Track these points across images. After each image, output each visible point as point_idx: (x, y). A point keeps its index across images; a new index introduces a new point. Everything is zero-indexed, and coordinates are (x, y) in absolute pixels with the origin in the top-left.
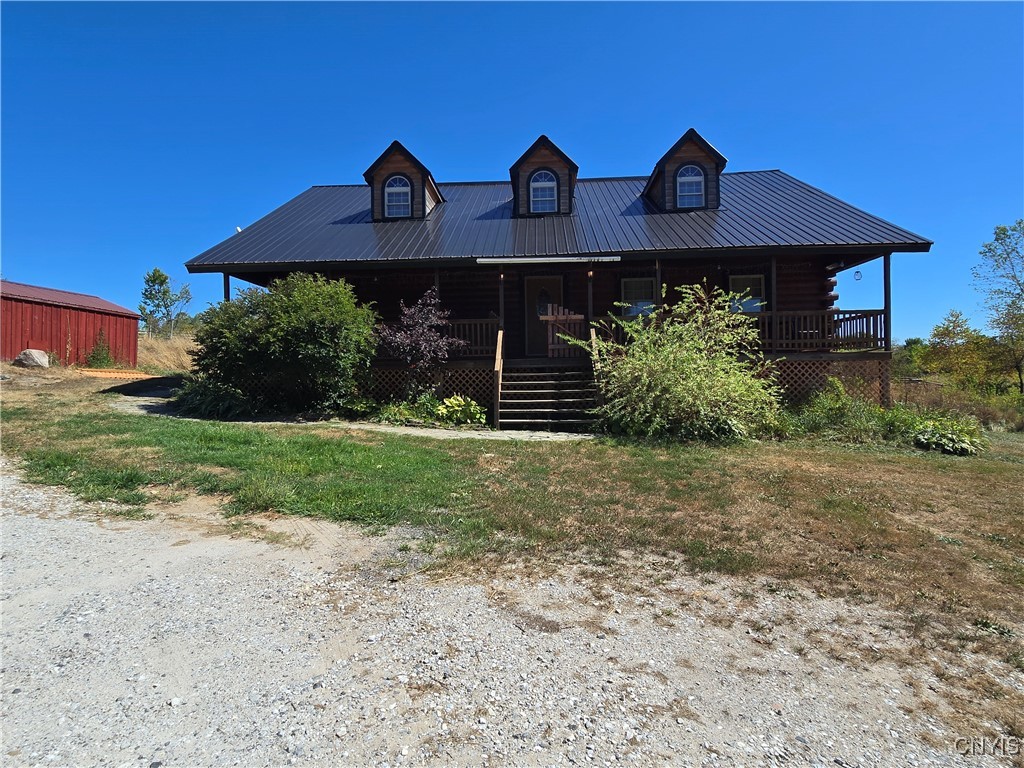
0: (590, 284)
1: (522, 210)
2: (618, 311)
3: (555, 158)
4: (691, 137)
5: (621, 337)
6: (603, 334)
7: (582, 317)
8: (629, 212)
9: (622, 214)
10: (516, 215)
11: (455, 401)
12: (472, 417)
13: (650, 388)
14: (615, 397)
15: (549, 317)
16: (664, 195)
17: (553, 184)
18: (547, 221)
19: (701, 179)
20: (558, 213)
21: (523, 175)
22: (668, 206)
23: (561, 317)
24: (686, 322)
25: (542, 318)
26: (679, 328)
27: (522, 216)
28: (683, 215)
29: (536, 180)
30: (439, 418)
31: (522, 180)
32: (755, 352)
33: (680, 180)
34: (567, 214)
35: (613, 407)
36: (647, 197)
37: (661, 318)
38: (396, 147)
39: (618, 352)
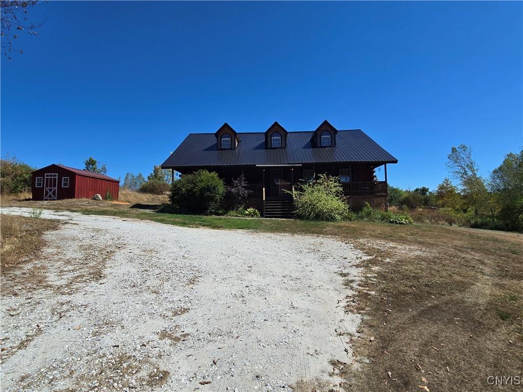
0: (292, 173)
1: (269, 146)
2: (301, 182)
3: (280, 129)
4: (326, 123)
5: (302, 190)
6: (296, 189)
7: (290, 183)
8: (305, 147)
9: (303, 148)
10: (267, 148)
11: (251, 210)
12: (256, 214)
13: (310, 205)
14: (299, 208)
15: (279, 183)
16: (317, 142)
17: (280, 138)
18: (278, 150)
19: (329, 136)
20: (281, 148)
21: (269, 134)
22: (319, 145)
23: (283, 183)
24: (321, 185)
25: (277, 184)
26: (319, 187)
27: (269, 149)
28: (323, 149)
29: (274, 136)
30: (247, 215)
31: (269, 137)
32: (341, 194)
33: (322, 137)
34: (285, 148)
35: (300, 210)
36: (312, 140)
37: (314, 184)
38: (226, 125)
39: (301, 194)
